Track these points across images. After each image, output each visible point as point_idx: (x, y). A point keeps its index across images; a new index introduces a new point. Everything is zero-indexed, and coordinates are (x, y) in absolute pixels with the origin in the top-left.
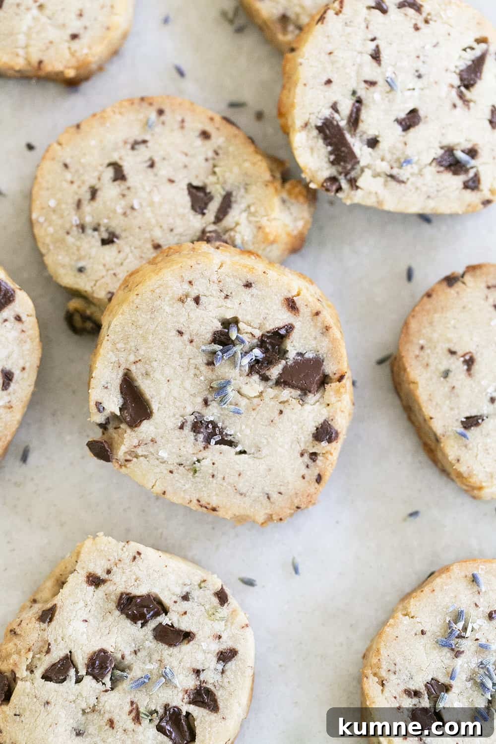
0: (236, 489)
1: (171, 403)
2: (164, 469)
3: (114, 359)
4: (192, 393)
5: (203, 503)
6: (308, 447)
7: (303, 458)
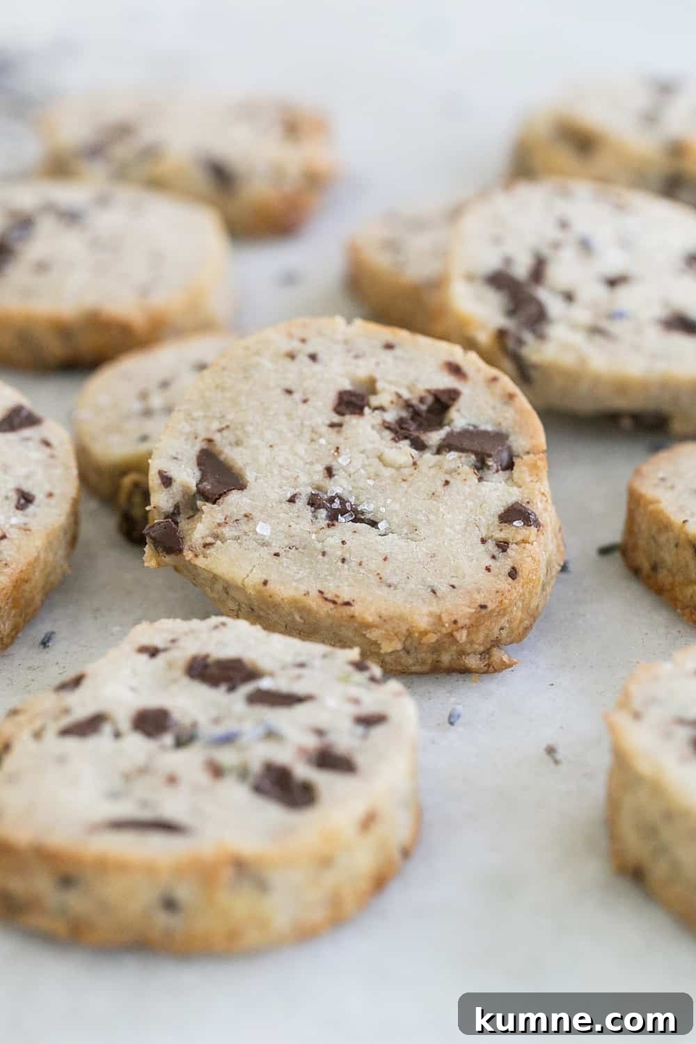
0: (381, 578)
1: (276, 472)
2: (265, 553)
3: (187, 429)
4: (309, 460)
5: (329, 596)
6: (493, 531)
7: (486, 545)
